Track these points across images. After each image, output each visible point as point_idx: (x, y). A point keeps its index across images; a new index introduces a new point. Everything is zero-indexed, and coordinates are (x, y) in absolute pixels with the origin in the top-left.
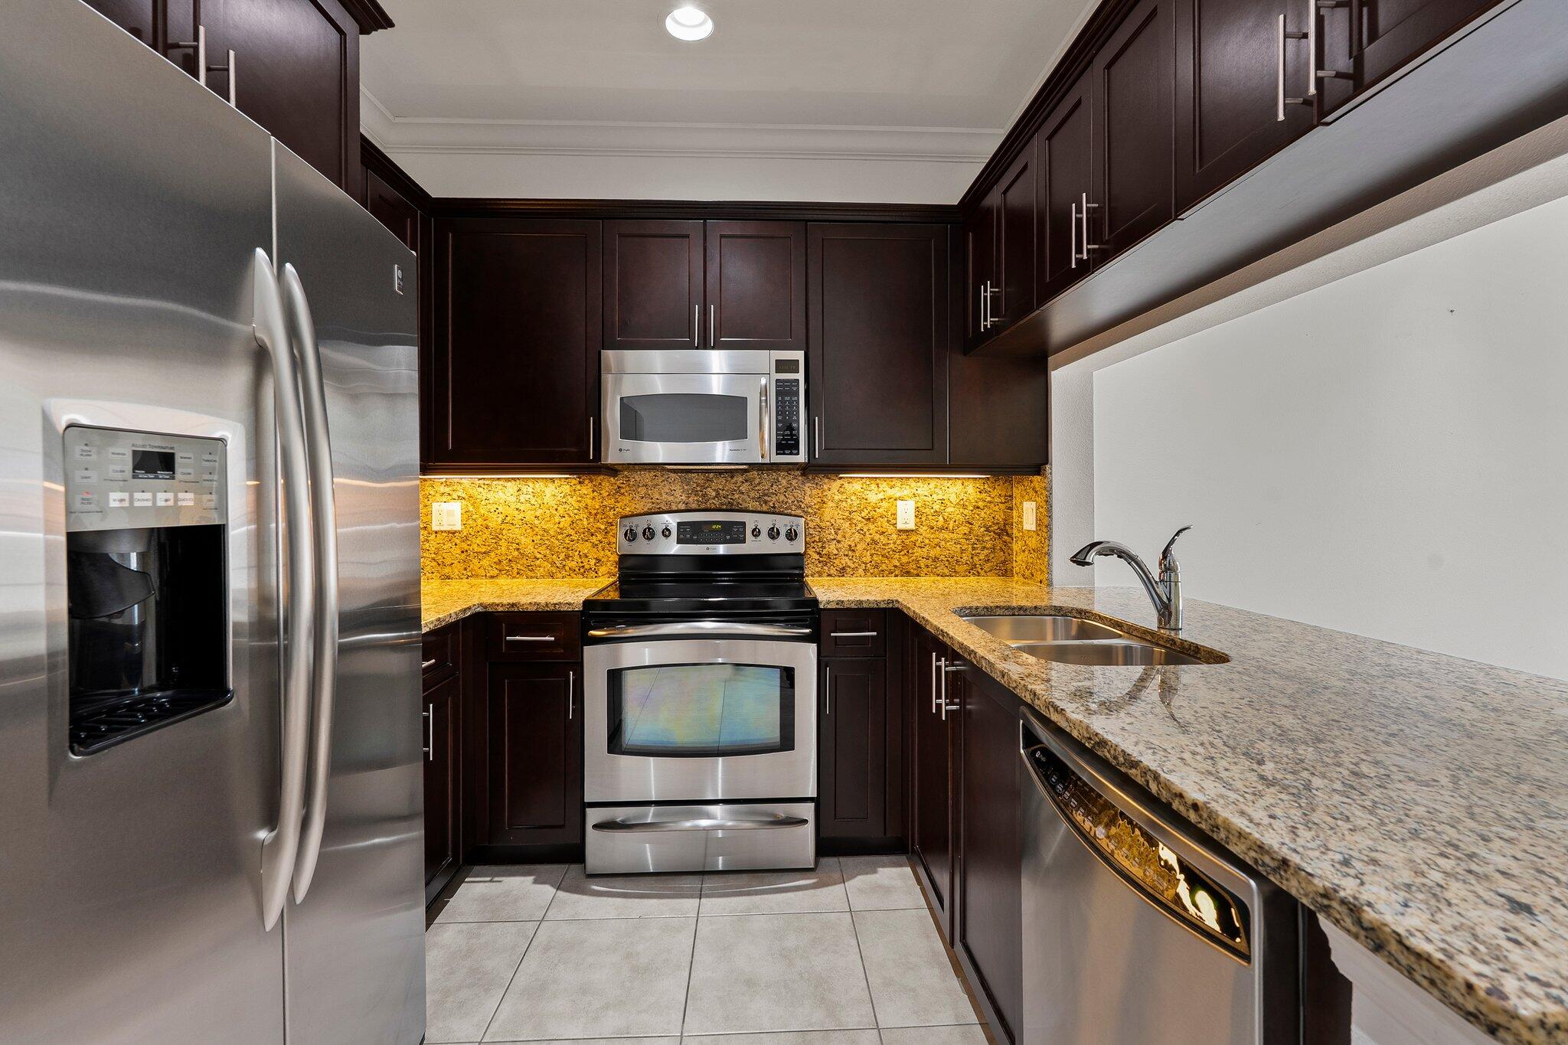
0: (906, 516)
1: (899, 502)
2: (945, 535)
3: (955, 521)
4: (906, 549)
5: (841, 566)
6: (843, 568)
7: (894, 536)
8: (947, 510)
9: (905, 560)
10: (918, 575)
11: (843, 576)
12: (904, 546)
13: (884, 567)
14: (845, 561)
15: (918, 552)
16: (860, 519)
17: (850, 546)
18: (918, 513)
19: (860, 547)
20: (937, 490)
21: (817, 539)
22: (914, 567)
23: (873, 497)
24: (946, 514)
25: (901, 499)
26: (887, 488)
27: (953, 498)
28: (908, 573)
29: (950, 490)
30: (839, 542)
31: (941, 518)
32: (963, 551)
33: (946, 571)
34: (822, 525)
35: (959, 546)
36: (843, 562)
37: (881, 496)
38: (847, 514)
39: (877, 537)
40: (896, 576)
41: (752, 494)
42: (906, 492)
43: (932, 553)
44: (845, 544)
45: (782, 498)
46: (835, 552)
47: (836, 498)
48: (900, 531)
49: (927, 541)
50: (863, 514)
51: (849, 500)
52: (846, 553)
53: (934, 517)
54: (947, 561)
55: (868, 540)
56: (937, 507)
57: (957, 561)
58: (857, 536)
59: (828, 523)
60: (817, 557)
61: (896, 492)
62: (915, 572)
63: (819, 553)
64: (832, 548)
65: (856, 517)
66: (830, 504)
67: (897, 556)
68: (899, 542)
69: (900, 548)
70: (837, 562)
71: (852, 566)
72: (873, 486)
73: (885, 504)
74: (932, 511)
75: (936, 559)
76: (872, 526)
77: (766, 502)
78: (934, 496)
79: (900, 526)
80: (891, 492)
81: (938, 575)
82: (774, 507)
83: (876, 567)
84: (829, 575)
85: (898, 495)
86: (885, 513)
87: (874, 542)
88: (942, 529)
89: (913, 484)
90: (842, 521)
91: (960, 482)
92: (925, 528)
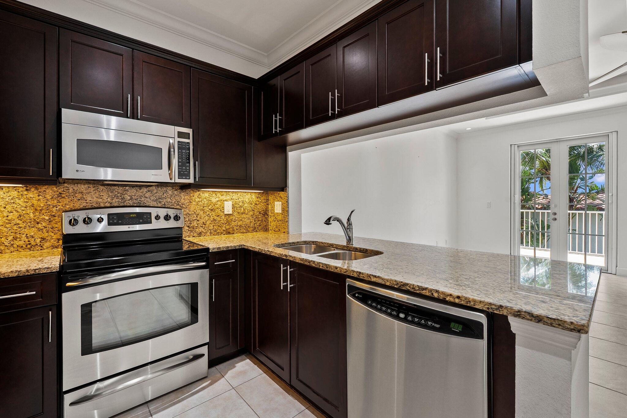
0: (228, 208)
1: (225, 202)
2: (244, 216)
3: (248, 210)
4: (228, 223)
5: (199, 232)
6: (200, 233)
7: (223, 217)
8: (245, 205)
9: (228, 227)
10: (233, 234)
11: (200, 236)
12: (228, 221)
13: (219, 231)
14: (201, 229)
15: (233, 224)
16: (208, 210)
17: (203, 222)
18: (233, 207)
19: (208, 223)
20: (241, 197)
21: (187, 220)
22: (232, 230)
23: (214, 200)
24: (244, 207)
25: (226, 200)
26: (220, 196)
27: (247, 200)
28: (229, 233)
29: (246, 197)
30: (198, 221)
31: (242, 209)
32: (251, 222)
33: (244, 231)
34: (190, 213)
35: (249, 220)
36: (200, 230)
37: (217, 199)
38: (202, 207)
39: (216, 218)
40: (224, 234)
41: (152, 198)
42: (228, 197)
43: (239, 224)
44: (201, 221)
45: (169, 200)
46: (196, 225)
47: (197, 200)
48: (226, 215)
49: (237, 219)
50: (209, 208)
51: (203, 201)
52: (202, 226)
53: (239, 209)
54: (245, 226)
55: (212, 219)
56: (241, 204)
57: (249, 226)
58: (207, 218)
59: (193, 212)
60: (188, 228)
61: (223, 198)
62: (232, 232)
63: (188, 227)
64: (195, 224)
65: (206, 209)
66: (194, 203)
67: (224, 226)
68: (225, 220)
69: (226, 222)
70: (197, 230)
71: (205, 231)
72: (214, 195)
73: (219, 203)
74: (239, 206)
75: (240, 226)
76: (213, 213)
77: (160, 202)
78: (240, 199)
79: (226, 213)
80: (221, 198)
81: (241, 233)
82: (165, 205)
83: (216, 231)
84: (194, 237)
85: (225, 199)
86: (219, 207)
87: (214, 220)
88: (242, 213)
89: (231, 194)
90: (200, 211)
91: (250, 193)
92: (236, 213)
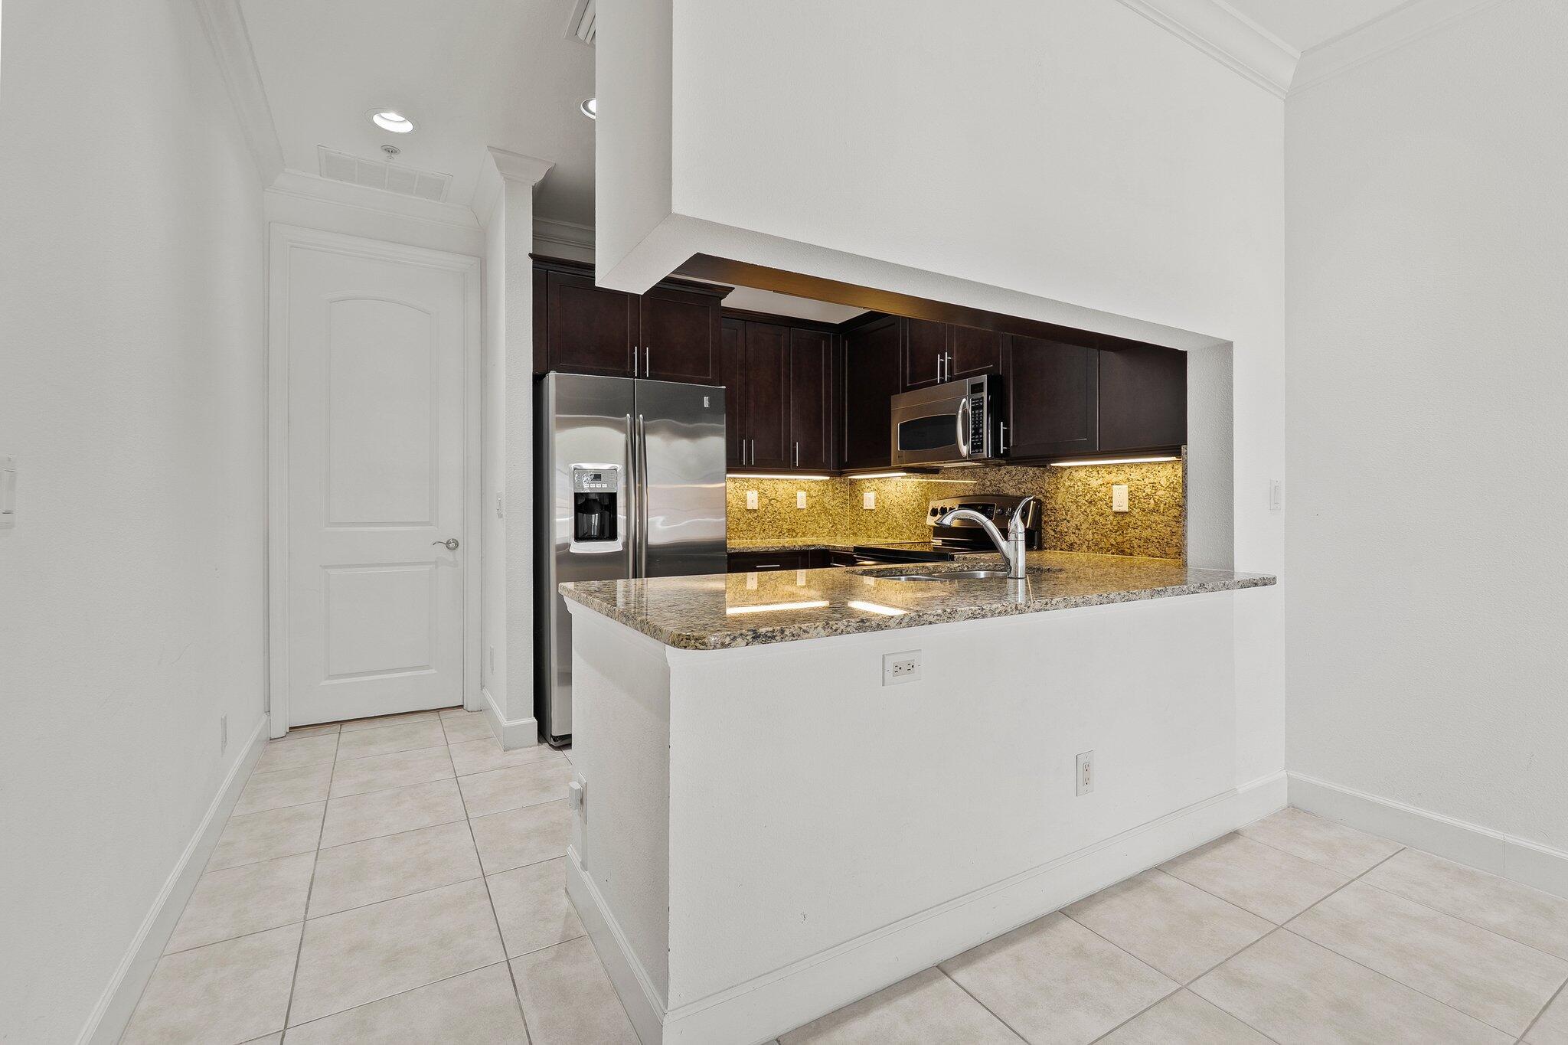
0: (1120, 500)
1: (1115, 487)
2: (1156, 517)
3: (1165, 504)
4: (1121, 529)
5: (1070, 542)
6: (1072, 544)
7: (1111, 517)
8: (1158, 493)
9: (1120, 539)
10: (1131, 554)
11: (1071, 550)
12: (1120, 528)
13: (1103, 545)
14: (1073, 538)
15: (1131, 533)
16: (1084, 502)
17: (1076, 525)
18: (1132, 497)
19: (1084, 527)
20: (1149, 475)
21: (1053, 518)
22: (1128, 546)
23: (1094, 483)
24: (1157, 497)
25: (1117, 483)
26: (1105, 475)
27: (1164, 482)
28: (1123, 552)
29: (1161, 474)
30: (1068, 521)
31: (1152, 501)
32: (1173, 533)
33: (1157, 552)
34: (1057, 507)
35: (1169, 528)
36: (1071, 539)
37: (1100, 482)
38: (1074, 498)
39: (1097, 518)
40: (1113, 554)
41: (1011, 484)
42: (1122, 477)
43: (1144, 535)
44: (1073, 523)
45: (1030, 485)
46: (1066, 530)
47: (1067, 484)
48: (1116, 513)
49: (1139, 523)
50: (1087, 498)
51: (1076, 486)
52: (1074, 531)
53: (1145, 501)
54: (1158, 542)
55: (1090, 521)
56: (1148, 490)
57: (1168, 543)
58: (1082, 516)
59: (1061, 506)
60: (1053, 534)
61: (1113, 478)
62: (1129, 551)
63: (1054, 531)
64: (1063, 527)
65: (1082, 500)
66: (1063, 490)
67: (1113, 535)
68: (1115, 523)
69: (1116, 528)
70: (1067, 538)
71: (1078, 542)
72: (1094, 473)
73: (1103, 489)
74: (1144, 494)
75: (1147, 540)
76: (1093, 509)
77: (1019, 489)
78: (1146, 480)
79: (1115, 509)
80: (1108, 478)
81: (1149, 556)
82: (1025, 493)
83: (1097, 544)
84: (1061, 549)
85: (1114, 480)
86: (1104, 497)
87: (1095, 522)
88: (1153, 511)
89: (1127, 470)
90: (1071, 504)
91: (1170, 465)
92: (1137, 511)
